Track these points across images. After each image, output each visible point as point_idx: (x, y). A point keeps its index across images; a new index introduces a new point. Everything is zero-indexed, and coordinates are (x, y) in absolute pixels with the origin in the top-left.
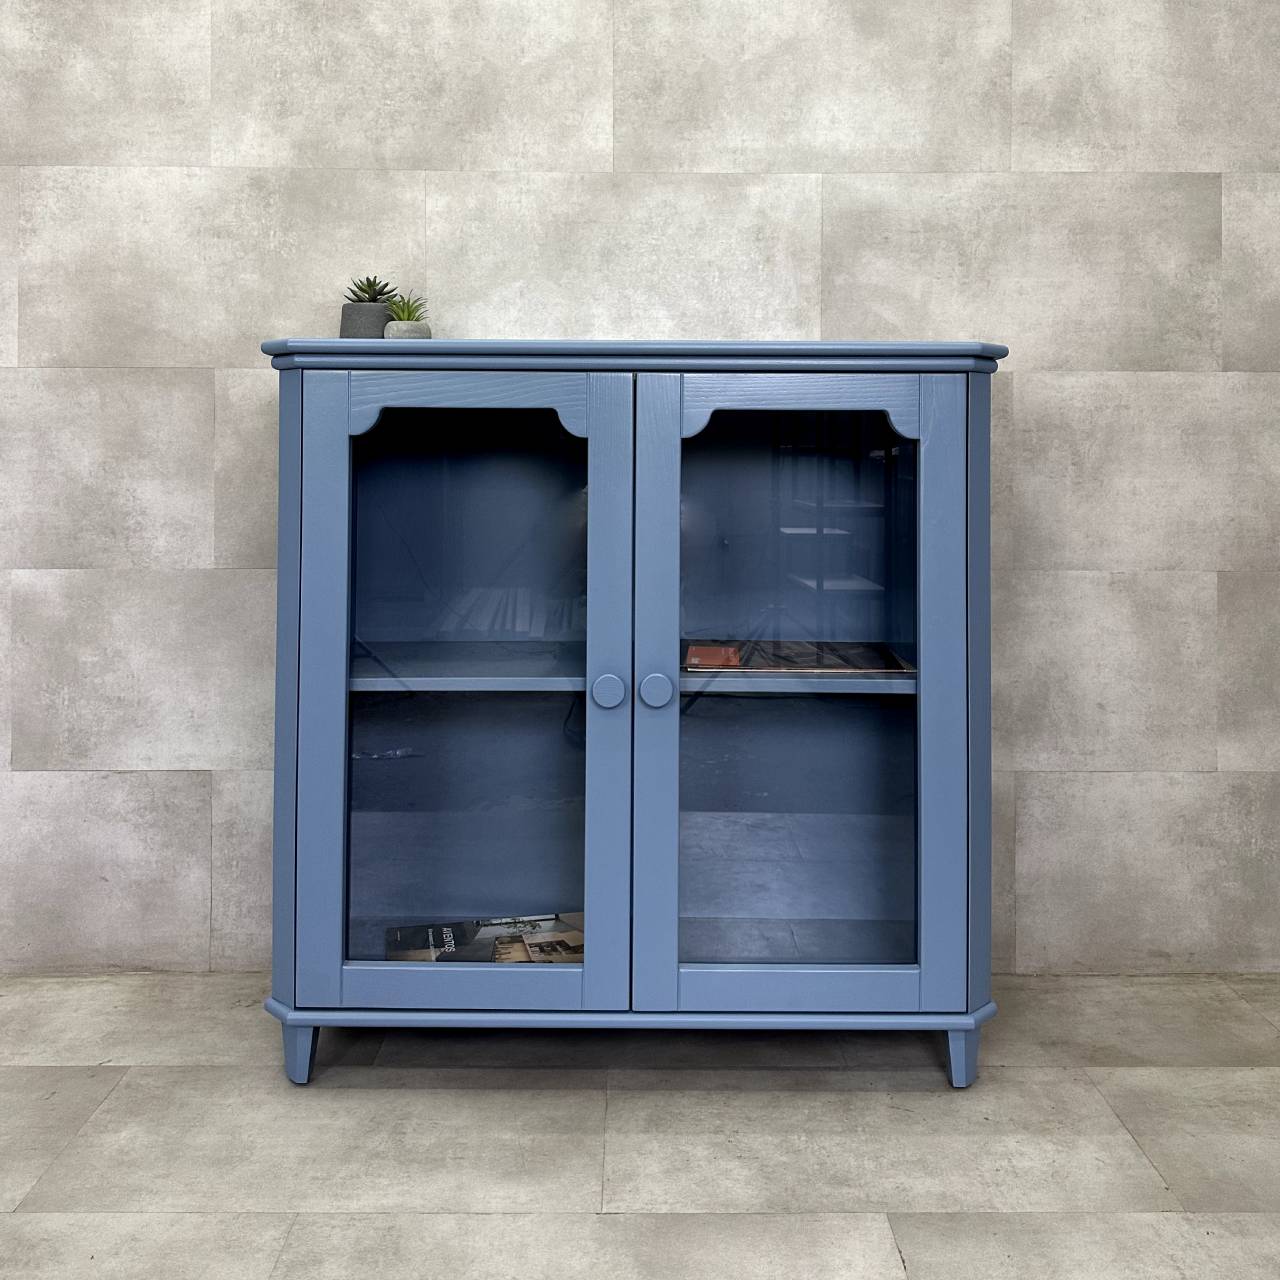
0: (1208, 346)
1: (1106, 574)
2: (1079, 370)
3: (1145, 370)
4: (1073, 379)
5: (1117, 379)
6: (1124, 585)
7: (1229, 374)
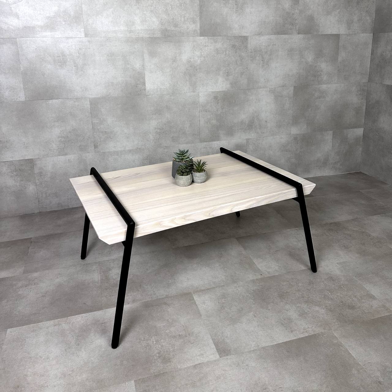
0: (295, 28)
1: (268, 89)
2: (264, 35)
3: (280, 35)
4: (263, 38)
5: (273, 37)
6: (272, 91)
7: (299, 35)
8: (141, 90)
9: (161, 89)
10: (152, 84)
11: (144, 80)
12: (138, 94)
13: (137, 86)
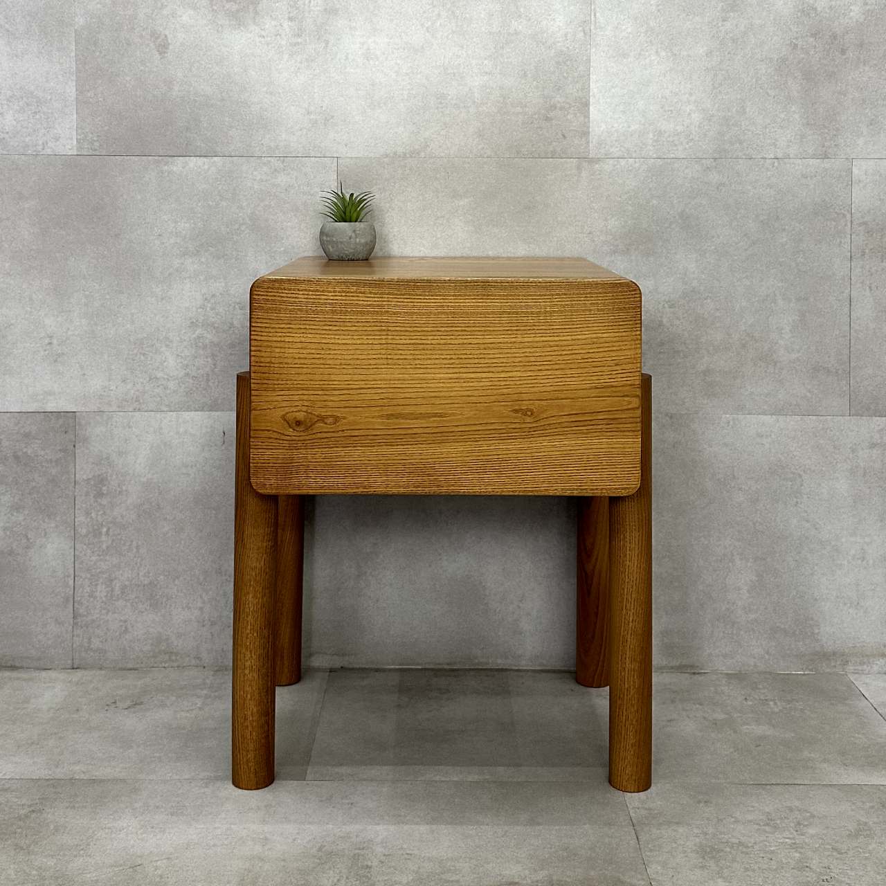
8: (564, 136)
9: (660, 133)
10: (621, 108)
11: (586, 89)
12: (554, 152)
13: (552, 114)
